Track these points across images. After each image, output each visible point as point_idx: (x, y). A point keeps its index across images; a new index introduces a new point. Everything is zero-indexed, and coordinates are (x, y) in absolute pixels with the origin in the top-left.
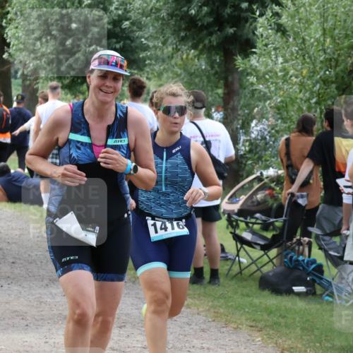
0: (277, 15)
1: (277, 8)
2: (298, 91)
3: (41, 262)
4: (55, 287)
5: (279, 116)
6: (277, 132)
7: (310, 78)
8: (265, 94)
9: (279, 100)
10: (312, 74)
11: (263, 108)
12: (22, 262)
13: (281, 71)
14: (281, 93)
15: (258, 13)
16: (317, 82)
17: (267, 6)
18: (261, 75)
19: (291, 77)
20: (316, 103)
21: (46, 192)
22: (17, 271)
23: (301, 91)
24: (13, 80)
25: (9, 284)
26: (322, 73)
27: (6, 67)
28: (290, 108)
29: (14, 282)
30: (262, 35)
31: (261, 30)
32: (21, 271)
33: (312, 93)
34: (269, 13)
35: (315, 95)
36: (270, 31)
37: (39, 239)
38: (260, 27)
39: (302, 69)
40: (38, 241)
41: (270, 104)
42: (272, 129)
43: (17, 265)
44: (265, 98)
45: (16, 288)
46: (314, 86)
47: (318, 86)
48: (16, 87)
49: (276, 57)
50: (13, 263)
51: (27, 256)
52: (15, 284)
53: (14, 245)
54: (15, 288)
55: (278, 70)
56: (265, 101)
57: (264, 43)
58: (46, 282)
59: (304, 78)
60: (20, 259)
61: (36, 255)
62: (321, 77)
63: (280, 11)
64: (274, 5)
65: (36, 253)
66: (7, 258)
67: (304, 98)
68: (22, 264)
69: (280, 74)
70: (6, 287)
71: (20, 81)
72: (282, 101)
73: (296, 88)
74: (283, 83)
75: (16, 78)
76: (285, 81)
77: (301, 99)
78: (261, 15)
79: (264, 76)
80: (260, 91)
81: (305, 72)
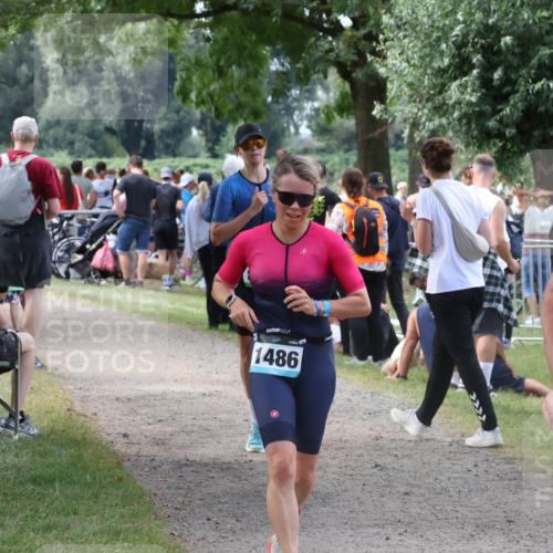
3: (460, 492)
4: (487, 538)
12: (422, 491)
21: (487, 360)
22: (414, 510)
24: (392, 151)
25: (400, 534)
27: (379, 131)
29: (409, 530)
32: (422, 509)
37: (452, 449)
40: (451, 452)
43: (413, 498)
45: (414, 542)
48: (399, 164)
50: (406, 494)
51: (431, 480)
52: (412, 534)
53: (405, 461)
54: (411, 541)
58: (470, 529)
60: (418, 486)
61: (449, 479)
65: (448, 474)
66: (395, 484)
68: (423, 495)
70: (395, 538)
71: (404, 153)
75: (398, 148)
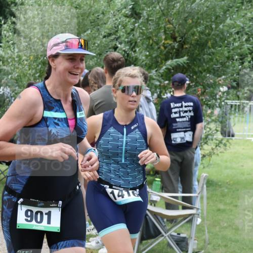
0: (14, 23)
1: (14, 19)
2: (28, 69)
5: (16, 84)
6: (16, 94)
7: (35, 61)
8: (8, 71)
9: (16, 75)
10: (36, 59)
11: (6, 80)
13: (17, 57)
14: (18, 70)
15: (3, 22)
16: (39, 64)
17: (8, 18)
18: (5, 59)
19: (23, 61)
20: (39, 76)
23: (29, 69)
26: (42, 59)
28: (23, 79)
30: (5, 36)
31: (5, 32)
33: (36, 70)
34: (9, 22)
35: (38, 71)
36: (10, 33)
38: (4, 30)
39: (30, 56)
41: (11, 77)
42: (13, 92)
44: (8, 73)
46: (38, 66)
47: (40, 66)
49: (14, 49)
55: (15, 57)
56: (8, 75)
57: (6, 40)
59: (31, 61)
62: (41, 61)
63: (16, 21)
64: (12, 17)
67: (32, 74)
69: (16, 59)
72: (18, 76)
73: (27, 68)
74: (19, 65)
76: (20, 63)
77: (30, 74)
78: (5, 23)
79: (7, 61)
80: (5, 70)
81: (32, 57)
